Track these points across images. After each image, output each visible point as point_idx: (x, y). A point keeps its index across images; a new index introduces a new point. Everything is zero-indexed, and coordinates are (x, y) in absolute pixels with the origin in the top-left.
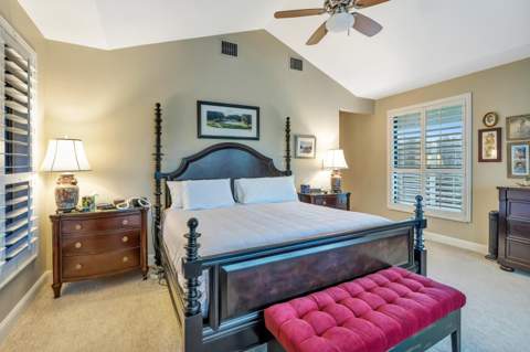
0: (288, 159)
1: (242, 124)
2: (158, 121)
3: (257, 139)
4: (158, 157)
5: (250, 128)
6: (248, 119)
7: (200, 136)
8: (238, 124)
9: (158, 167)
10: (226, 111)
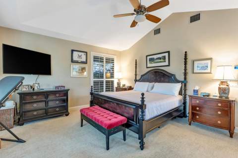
0: (185, 74)
1: (162, 60)
2: (136, 65)
3: (169, 65)
4: (136, 75)
5: (165, 61)
6: (164, 57)
7: (147, 68)
8: (160, 60)
9: (136, 78)
10: (155, 57)
